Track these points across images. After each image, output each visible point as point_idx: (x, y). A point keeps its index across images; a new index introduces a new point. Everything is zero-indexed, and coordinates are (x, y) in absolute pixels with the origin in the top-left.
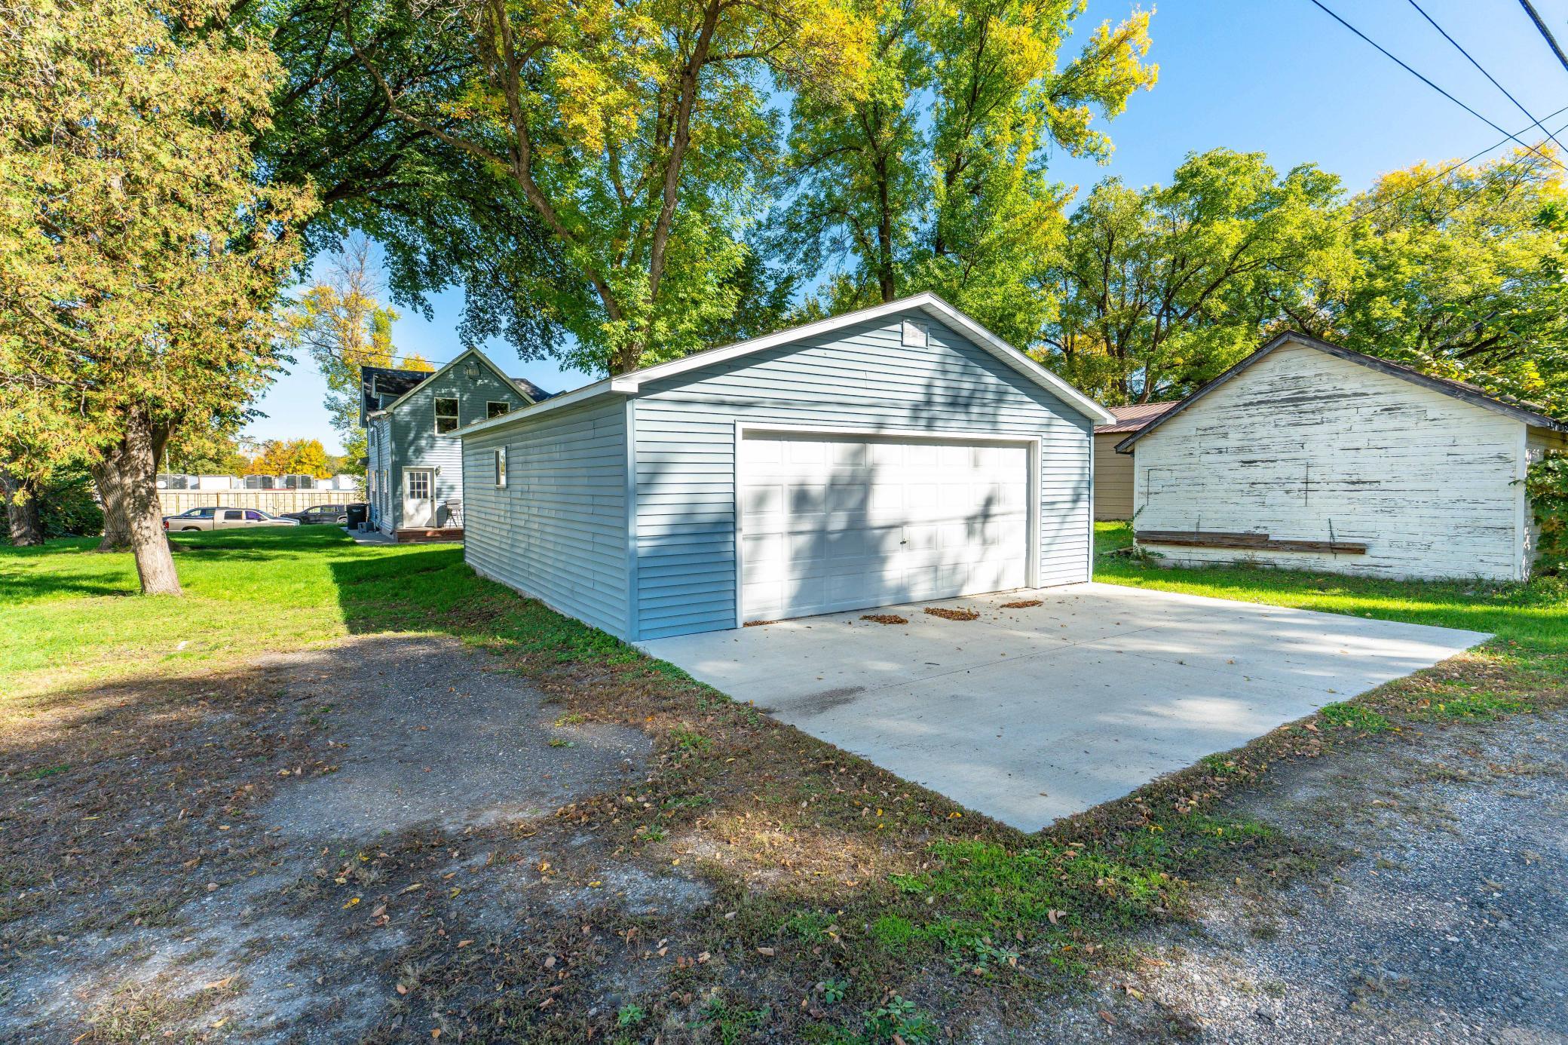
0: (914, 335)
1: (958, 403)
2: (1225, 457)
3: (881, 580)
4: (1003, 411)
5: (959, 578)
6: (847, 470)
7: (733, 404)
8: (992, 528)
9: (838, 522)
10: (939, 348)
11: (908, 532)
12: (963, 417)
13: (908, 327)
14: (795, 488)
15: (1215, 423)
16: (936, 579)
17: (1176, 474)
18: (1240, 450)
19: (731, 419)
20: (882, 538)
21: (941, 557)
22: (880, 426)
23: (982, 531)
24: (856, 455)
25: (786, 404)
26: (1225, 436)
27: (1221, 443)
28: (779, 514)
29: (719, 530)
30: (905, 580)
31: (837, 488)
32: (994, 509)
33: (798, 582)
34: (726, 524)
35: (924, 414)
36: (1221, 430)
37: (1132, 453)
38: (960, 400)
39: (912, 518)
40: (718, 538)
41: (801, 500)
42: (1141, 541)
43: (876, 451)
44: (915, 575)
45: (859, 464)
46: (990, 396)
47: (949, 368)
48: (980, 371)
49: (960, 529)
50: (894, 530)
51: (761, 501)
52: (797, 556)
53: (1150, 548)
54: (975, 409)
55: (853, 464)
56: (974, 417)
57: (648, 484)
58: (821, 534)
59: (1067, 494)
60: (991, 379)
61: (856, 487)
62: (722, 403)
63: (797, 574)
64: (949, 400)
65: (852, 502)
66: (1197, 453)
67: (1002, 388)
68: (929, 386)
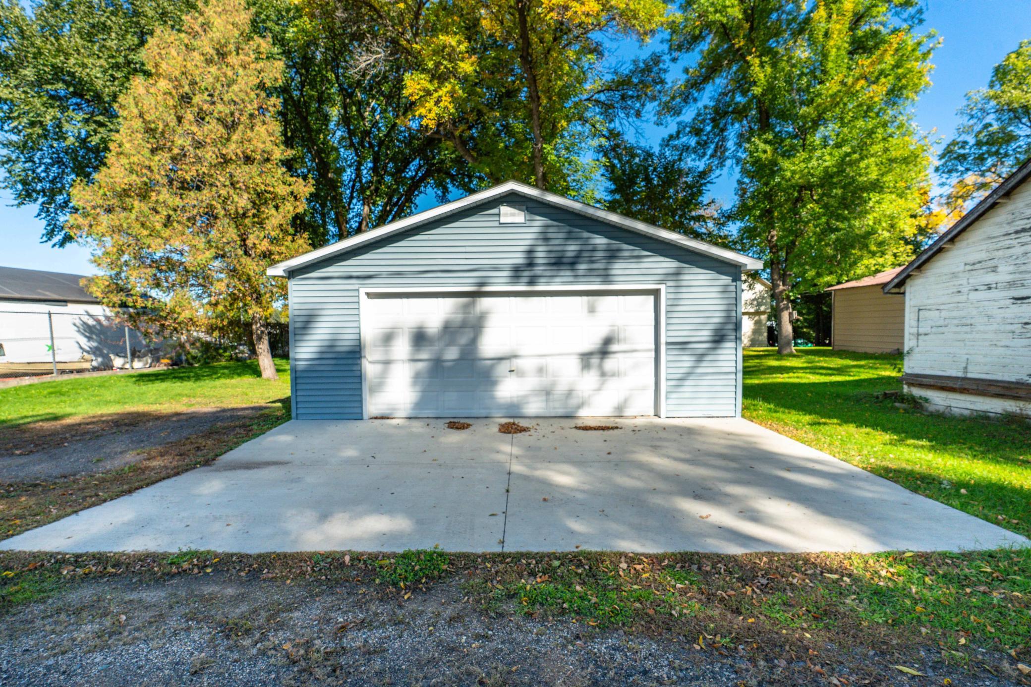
0: (509, 214)
1: (559, 263)
2: (993, 294)
3: (493, 398)
4: (617, 266)
5: (573, 402)
6: (459, 317)
7: (358, 277)
8: (610, 364)
9: (452, 354)
10: (540, 221)
11: (517, 363)
12: (568, 273)
13: (504, 209)
14: (415, 330)
15: (983, 256)
16: (547, 401)
17: (944, 314)
18: (1011, 284)
19: (356, 287)
20: (492, 367)
21: (554, 384)
22: (482, 284)
23: (600, 366)
24: (466, 307)
25: (399, 274)
26: (994, 269)
27: (990, 278)
28: (402, 347)
29: (351, 356)
30: (515, 400)
31: (449, 330)
32: (614, 347)
33: (420, 394)
34: (356, 353)
35: (526, 274)
36: (991, 264)
37: (904, 293)
38: (565, 260)
39: (520, 353)
40: (350, 362)
41: (420, 338)
42: (910, 384)
43: (485, 303)
44: (526, 396)
45: (469, 313)
46: (600, 254)
47: (550, 236)
48: (586, 234)
49: (574, 363)
50: (504, 362)
51: (388, 338)
52: (417, 377)
53: (917, 392)
54: (582, 266)
55: (464, 313)
56: (581, 273)
57: (304, 328)
58: (437, 364)
59: (705, 334)
60: (600, 241)
61: (467, 330)
62: (350, 277)
63: (418, 388)
64: (553, 261)
65: (463, 340)
66: (965, 290)
67: (614, 247)
68: (530, 252)
